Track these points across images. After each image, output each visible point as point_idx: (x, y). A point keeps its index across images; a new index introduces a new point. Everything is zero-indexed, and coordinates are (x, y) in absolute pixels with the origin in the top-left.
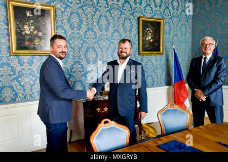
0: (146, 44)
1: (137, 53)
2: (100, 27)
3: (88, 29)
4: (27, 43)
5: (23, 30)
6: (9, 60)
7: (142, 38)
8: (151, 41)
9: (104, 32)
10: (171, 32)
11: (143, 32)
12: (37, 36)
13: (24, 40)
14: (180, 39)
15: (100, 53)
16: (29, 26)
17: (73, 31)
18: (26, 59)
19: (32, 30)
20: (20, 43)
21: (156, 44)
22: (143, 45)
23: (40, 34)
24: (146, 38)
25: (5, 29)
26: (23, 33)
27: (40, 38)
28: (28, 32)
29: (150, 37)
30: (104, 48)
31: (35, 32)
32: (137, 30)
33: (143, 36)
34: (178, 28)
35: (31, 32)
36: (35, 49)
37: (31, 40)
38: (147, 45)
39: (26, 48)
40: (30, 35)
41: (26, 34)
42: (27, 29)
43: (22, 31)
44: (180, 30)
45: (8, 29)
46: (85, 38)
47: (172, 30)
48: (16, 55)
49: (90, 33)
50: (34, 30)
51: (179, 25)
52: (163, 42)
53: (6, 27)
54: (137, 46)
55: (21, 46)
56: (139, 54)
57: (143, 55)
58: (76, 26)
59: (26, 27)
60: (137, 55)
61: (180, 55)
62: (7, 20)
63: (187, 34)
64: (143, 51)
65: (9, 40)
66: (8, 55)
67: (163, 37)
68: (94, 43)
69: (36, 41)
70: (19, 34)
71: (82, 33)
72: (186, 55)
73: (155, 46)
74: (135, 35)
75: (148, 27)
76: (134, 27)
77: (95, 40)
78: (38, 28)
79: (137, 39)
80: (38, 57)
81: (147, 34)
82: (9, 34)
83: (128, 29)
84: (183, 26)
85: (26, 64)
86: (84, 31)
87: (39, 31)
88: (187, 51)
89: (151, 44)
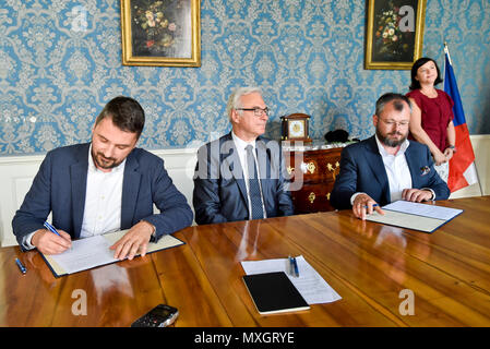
0: (381, 45)
1: (361, 64)
3: (262, 16)
4: (149, 44)
5: (144, 19)
6: (120, 73)
7: (374, 34)
8: (394, 39)
9: (292, 22)
10: (444, 20)
11: (376, 20)
12: (166, 30)
13: (146, 39)
14: (465, 34)
15: (282, 64)
16: (154, 12)
17: (232, 21)
18: (147, 72)
19: (158, 20)
20: (138, 45)
21: (405, 46)
22: (375, 48)
23: (172, 27)
24: (382, 33)
25: (115, 18)
26: (144, 26)
27: (172, 34)
28: (152, 24)
29: (392, 31)
30: (292, 55)
31: (163, 24)
32: (363, 17)
33: (375, 30)
34: (462, 9)
35: (157, 23)
36: (162, 54)
37: (157, 39)
38: (385, 48)
39: (147, 53)
40: (155, 28)
41: (148, 27)
42: (151, 19)
43: (141, 22)
44: (467, 14)
45: (120, 19)
46: (254, 33)
47: (446, 14)
48: (132, 65)
49: (265, 24)
50: (162, 20)
52: (421, 42)
53: (117, 15)
54: (362, 49)
55: (139, 50)
56: (365, 68)
57: (374, 69)
58: (237, 10)
59: (149, 14)
60: (361, 70)
61: (463, 72)
62: (119, 3)
63: (484, 22)
64: (374, 60)
65: (121, 38)
66: (120, 65)
67: (422, 31)
69: (165, 40)
70: (136, 27)
71: (248, 24)
72: (478, 72)
73: (401, 50)
74: (359, 26)
75: (387, 10)
76: (357, 9)
78: (168, 16)
79: (362, 34)
80: (167, 69)
81: (385, 25)
82: (121, 29)
83: (342, 13)
84: (475, 4)
85: (147, 82)
86: (252, 20)
87: (170, 22)
88: (481, 60)
89: (395, 46)
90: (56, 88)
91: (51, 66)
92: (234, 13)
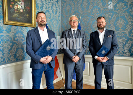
44: (52, 8)
51: (50, 3)
88: (58, 26)
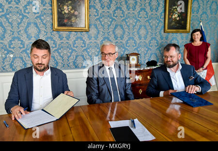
0: (172, 22)
1: (163, 31)
2: (127, 7)
4: (66, 21)
5: (63, 9)
6: (52, 35)
7: (168, 17)
8: (178, 19)
9: (131, 11)
10: (200, 10)
11: (170, 10)
12: (73, 14)
13: (64, 19)
14: (210, 17)
15: (127, 30)
16: (68, 6)
17: (103, 10)
18: (64, 34)
19: (70, 10)
20: (61, 21)
21: (183, 22)
22: (169, 23)
23: (76, 13)
24: (172, 16)
25: (50, 9)
26: (63, 13)
27: (76, 16)
28: (67, 12)
29: (176, 15)
30: (131, 26)
31: (72, 12)
32: (163, 9)
33: (169, 15)
34: (208, 6)
36: (71, 26)
37: (69, 18)
38: (173, 23)
39: (64, 25)
40: (68, 14)
41: (65, 13)
42: (66, 9)
43: (62, 11)
45: (52, 9)
47: (201, 8)
48: (58, 31)
49: (119, 12)
50: (71, 10)
52: (190, 20)
53: (50, 8)
54: (163, 24)
55: (61, 24)
56: (164, 32)
57: (168, 33)
59: (65, 7)
60: (163, 33)
61: (209, 34)
62: (52, 2)
64: (168, 29)
65: (52, 18)
66: (52, 31)
67: (190, 15)
68: (122, 21)
69: (72, 19)
70: (60, 13)
71: (111, 12)
72: (216, 34)
73: (181, 24)
74: (161, 13)
75: (174, 5)
76: (161, 5)
77: (123, 18)
78: (74, 8)
79: (163, 16)
80: (74, 33)
81: (173, 12)
82: (52, 14)
83: (154, 7)
84: (214, 3)
85: (65, 39)
87: (75, 11)
89: (178, 22)
90: (22, 41)
91: (20, 31)
92: (105, 7)
